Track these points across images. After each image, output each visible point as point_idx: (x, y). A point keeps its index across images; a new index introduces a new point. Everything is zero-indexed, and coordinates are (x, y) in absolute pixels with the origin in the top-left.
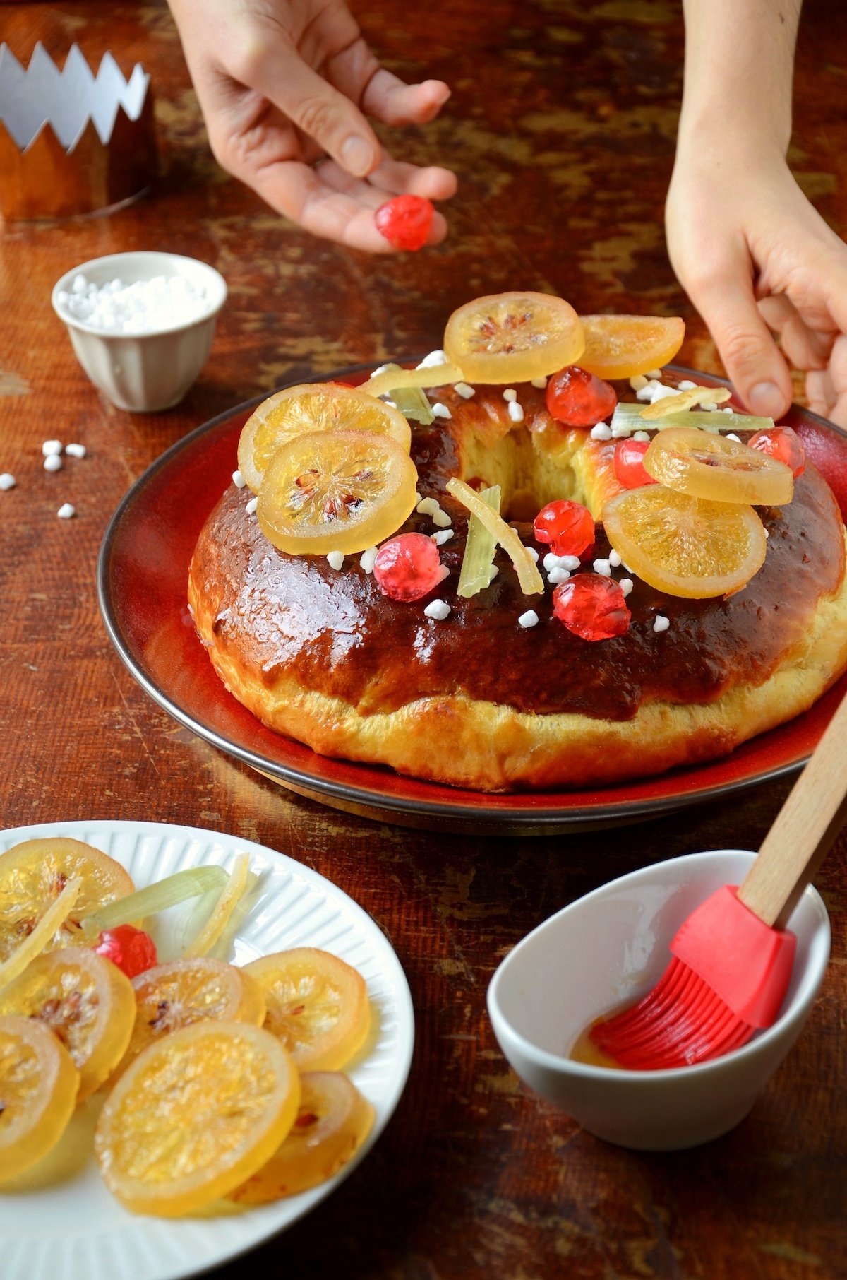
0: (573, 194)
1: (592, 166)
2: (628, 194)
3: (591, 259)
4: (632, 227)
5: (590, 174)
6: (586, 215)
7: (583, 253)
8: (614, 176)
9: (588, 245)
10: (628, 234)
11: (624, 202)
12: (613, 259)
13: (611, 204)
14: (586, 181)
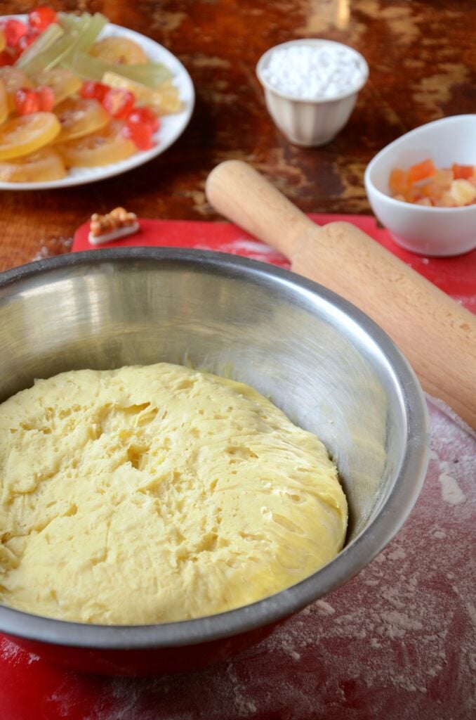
0: (406, 40)
1: (419, 18)
2: (444, 41)
3: (421, 92)
4: (448, 67)
5: (418, 25)
6: (416, 58)
7: (415, 87)
8: (435, 26)
9: (418, 81)
10: (445, 72)
11: (441, 47)
12: (435, 92)
13: (432, 49)
14: (415, 31)
